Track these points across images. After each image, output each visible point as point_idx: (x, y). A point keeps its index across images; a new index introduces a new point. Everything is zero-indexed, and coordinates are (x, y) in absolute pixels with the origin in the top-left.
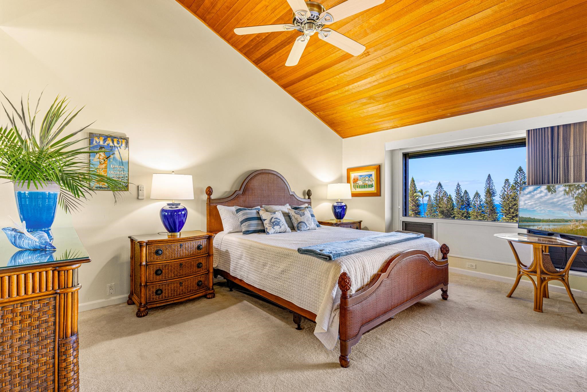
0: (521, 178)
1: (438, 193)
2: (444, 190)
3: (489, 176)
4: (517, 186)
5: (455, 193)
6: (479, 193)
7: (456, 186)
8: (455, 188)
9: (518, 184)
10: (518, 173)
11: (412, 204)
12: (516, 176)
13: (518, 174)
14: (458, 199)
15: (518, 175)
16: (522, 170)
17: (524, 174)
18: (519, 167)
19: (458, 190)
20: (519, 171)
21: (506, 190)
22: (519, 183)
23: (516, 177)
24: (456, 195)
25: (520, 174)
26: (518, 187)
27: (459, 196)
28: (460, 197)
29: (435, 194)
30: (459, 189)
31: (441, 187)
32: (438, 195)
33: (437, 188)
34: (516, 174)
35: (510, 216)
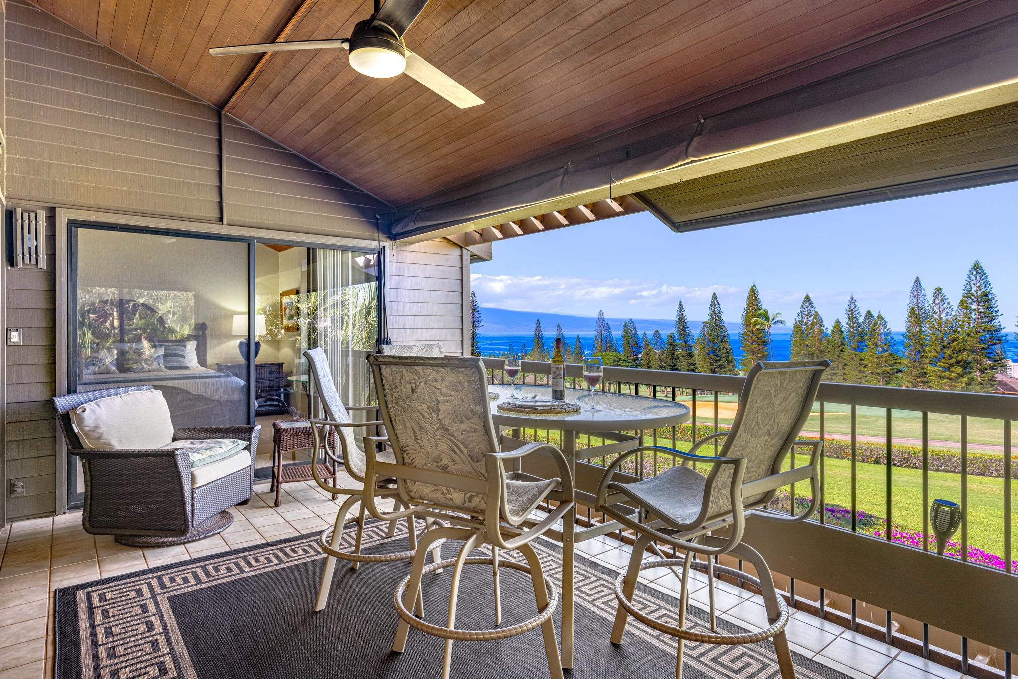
0: (978, 285)
1: (804, 316)
2: (816, 310)
3: (917, 281)
4: (971, 301)
5: (846, 316)
6: (883, 317)
7: (848, 303)
8: (847, 307)
9: (973, 298)
10: (972, 274)
11: (750, 340)
12: (968, 280)
13: (971, 276)
14: (852, 330)
15: (973, 277)
16: (981, 268)
17: (983, 277)
18: (974, 262)
19: (852, 310)
20: (975, 270)
21: (937, 310)
22: (974, 296)
23: (969, 284)
24: (847, 321)
25: (976, 278)
26: (971, 303)
27: (855, 323)
28: (855, 325)
29: (797, 318)
30: (853, 307)
31: (810, 304)
32: (805, 320)
33: (802, 306)
34: (969, 277)
35: (944, 363)
